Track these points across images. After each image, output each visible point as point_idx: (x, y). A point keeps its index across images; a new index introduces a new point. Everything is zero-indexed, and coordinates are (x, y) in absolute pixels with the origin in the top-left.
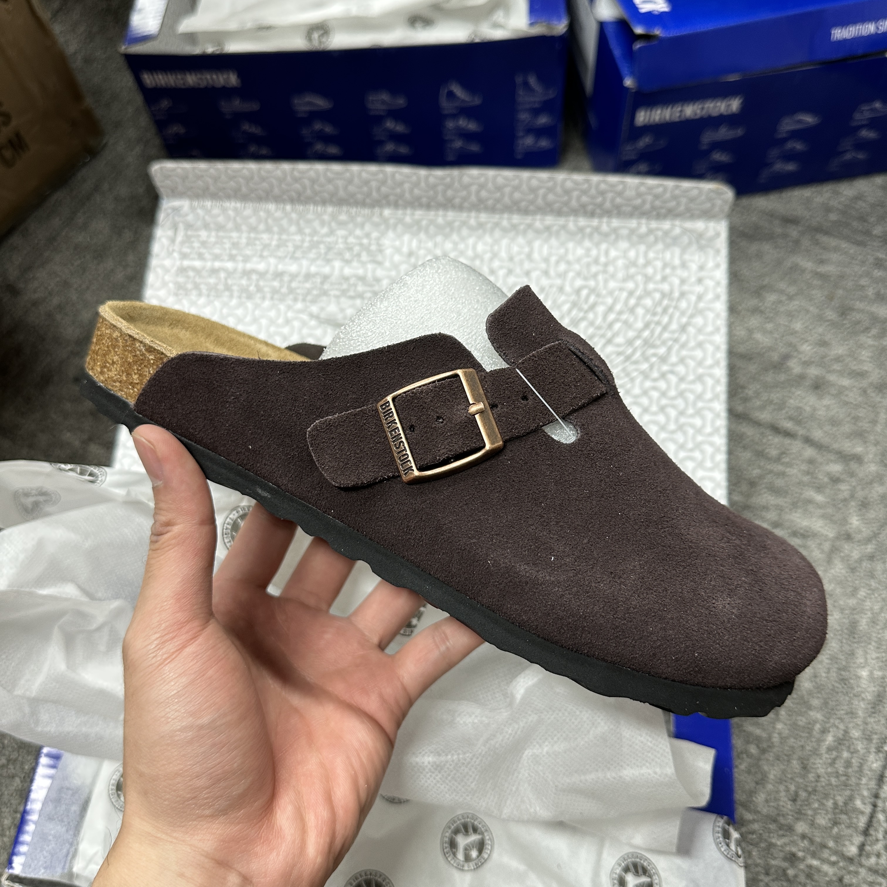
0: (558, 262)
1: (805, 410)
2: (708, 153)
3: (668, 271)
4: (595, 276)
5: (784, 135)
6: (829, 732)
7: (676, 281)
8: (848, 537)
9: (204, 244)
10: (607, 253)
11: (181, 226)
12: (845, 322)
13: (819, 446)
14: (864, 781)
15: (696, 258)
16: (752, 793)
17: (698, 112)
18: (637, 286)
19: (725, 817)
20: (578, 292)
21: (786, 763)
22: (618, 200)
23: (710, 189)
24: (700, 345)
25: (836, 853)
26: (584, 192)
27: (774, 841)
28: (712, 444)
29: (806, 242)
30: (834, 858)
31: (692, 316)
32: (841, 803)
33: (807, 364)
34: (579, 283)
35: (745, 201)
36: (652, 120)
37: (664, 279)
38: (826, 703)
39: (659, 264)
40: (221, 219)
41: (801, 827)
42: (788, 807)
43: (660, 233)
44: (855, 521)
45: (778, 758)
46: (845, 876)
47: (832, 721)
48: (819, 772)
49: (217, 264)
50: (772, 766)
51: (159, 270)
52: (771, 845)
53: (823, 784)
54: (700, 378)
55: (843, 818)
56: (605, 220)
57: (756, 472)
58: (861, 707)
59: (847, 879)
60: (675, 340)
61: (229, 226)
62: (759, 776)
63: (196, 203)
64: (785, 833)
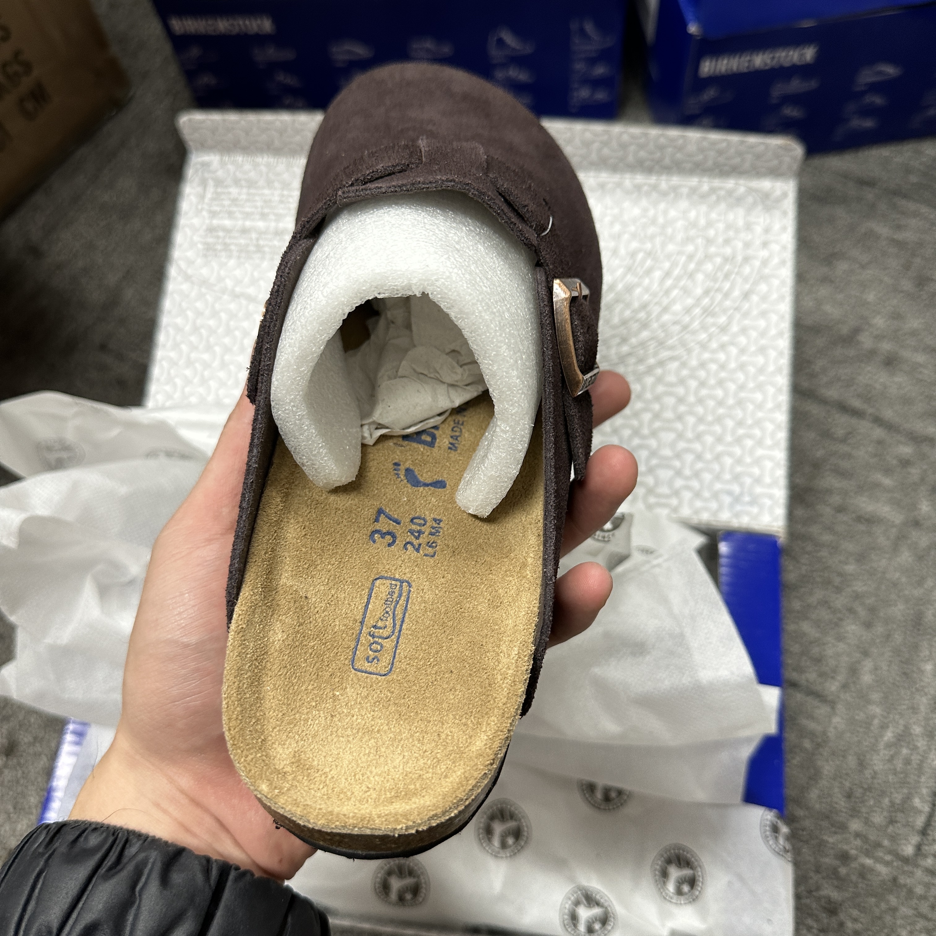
0: (612, 223)
1: (875, 388)
2: (777, 107)
3: (731, 233)
4: (652, 238)
6: (888, 727)
7: (739, 245)
8: (916, 524)
9: (234, 201)
10: (665, 212)
11: (211, 183)
12: (921, 293)
13: (890, 427)
14: (923, 779)
15: (761, 220)
16: (804, 789)
18: (696, 249)
19: (775, 811)
20: (633, 255)
21: (841, 758)
22: (679, 156)
23: (777, 145)
24: (763, 314)
25: (890, 852)
26: (641, 147)
27: (825, 838)
28: (772, 421)
29: (882, 206)
30: (888, 858)
31: (756, 283)
32: (898, 801)
33: (879, 338)
34: (634, 245)
35: (819, 161)
36: (718, 70)
37: (727, 242)
38: (886, 697)
39: (721, 226)
40: (252, 175)
41: (855, 825)
42: (842, 803)
43: (722, 193)
44: (925, 507)
45: (833, 753)
46: (899, 876)
47: (891, 716)
48: (876, 768)
49: (248, 224)
50: (827, 761)
51: (187, 230)
52: (822, 844)
53: (880, 781)
54: (762, 350)
55: (900, 816)
56: (664, 177)
57: (820, 453)
58: (923, 702)
59: (902, 880)
60: (737, 309)
61: (261, 183)
62: (813, 771)
63: (227, 158)
64: (838, 830)
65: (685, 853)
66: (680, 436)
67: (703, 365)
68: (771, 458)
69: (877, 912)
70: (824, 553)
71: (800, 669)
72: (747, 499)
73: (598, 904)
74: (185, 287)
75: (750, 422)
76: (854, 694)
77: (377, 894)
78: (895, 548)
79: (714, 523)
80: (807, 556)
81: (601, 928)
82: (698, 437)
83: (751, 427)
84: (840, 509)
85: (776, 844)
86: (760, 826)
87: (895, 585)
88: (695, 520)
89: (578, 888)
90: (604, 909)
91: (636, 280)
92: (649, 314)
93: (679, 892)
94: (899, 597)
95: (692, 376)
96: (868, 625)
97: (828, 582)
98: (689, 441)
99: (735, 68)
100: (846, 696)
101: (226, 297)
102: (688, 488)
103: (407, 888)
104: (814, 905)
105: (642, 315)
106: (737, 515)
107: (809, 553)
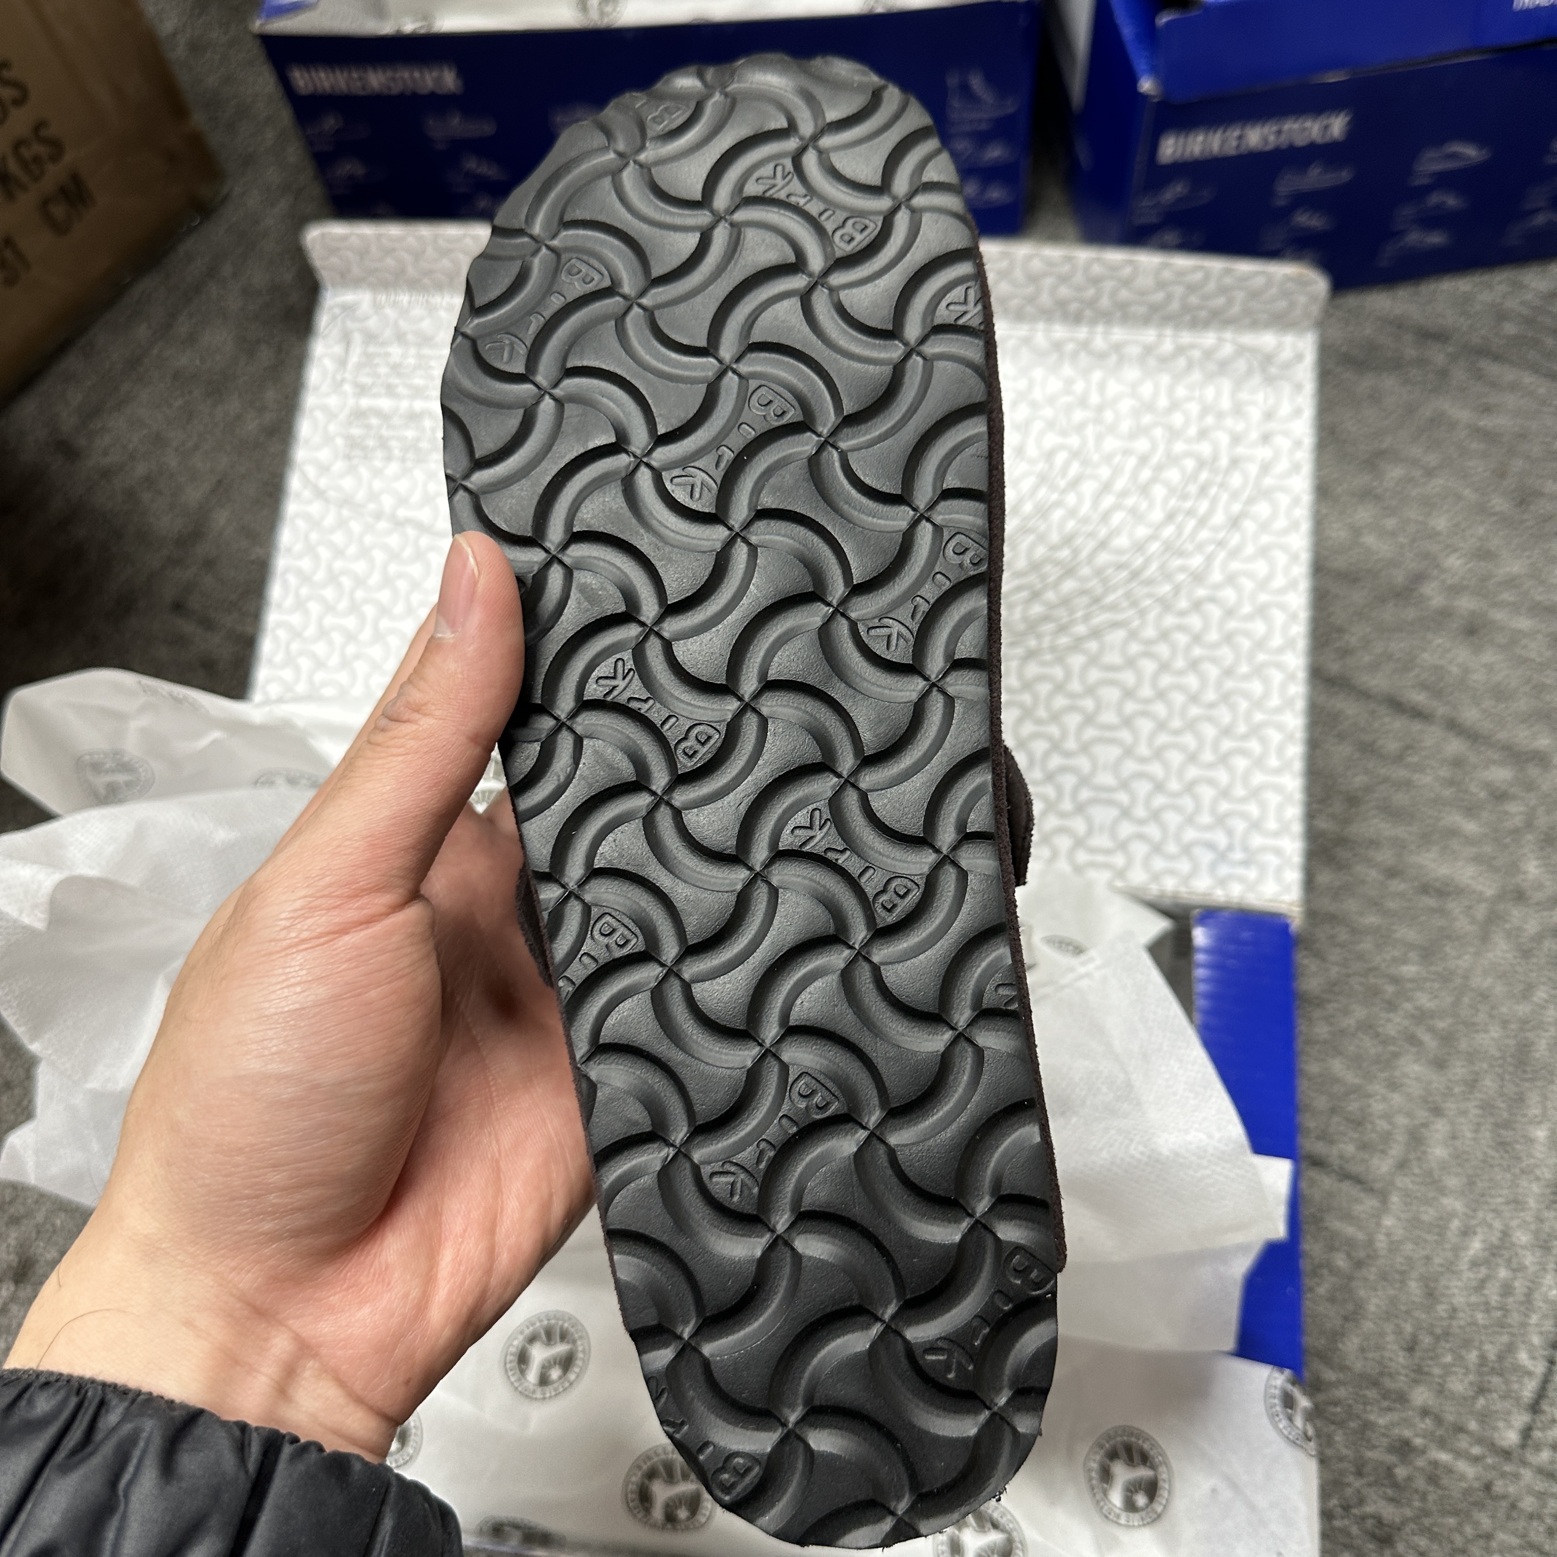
1: (1449, 672)
2: (1286, 212)
3: (1210, 420)
4: (1080, 428)
5: (1425, 181)
6: (1475, 1233)
7: (1224, 439)
8: (1520, 896)
9: (396, 368)
10: (1102, 386)
11: (357, 338)
12: (1525, 517)
13: (1472, 736)
14: (1534, 1319)
15: (1260, 397)
16: (1336, 1336)
17: (1272, 138)
18: (1154, 447)
19: (1288, 1372)
20: (1050, 456)
21: (1397, 1285)
22: (1124, 294)
23: (1287, 275)
24: (1264, 552)
25: (1480, 1441)
26: (1064, 279)
27: (1372, 1417)
28: (1280, 727)
29: (1459, 374)
30: (1476, 1450)
31: (1250, 501)
32: (1492, 1356)
33: (1455, 590)
34: (1051, 440)
35: (1352, 300)
37: (1203, 434)
38: (1471, 1183)
39: (1194, 408)
40: (426, 325)
41: (1421, 1396)
42: (1400, 1360)
43: (1196, 354)
44: (1532, 869)
45: (1384, 1276)
46: (1496, 1481)
47: (1480, 1215)
48: (1455, 1301)
49: (417, 405)
50: (1374, 1289)
51: (319, 415)
52: (1367, 1426)
53: (1462, 1323)
54: (1262, 611)
55: (1496, 1382)
56: (1099, 329)
57: (1360, 780)
58: (1533, 1192)
59: (1499, 1487)
60: (1219, 544)
61: (440, 337)
62: (1350, 1307)
63: (384, 298)
64: (1392, 1405)
65: (1140, 1442)
66: (1129, 752)
67: (1164, 636)
68: (1278, 789)
69: (1459, 1540)
70: (1367, 945)
71: (1328, 1138)
72: (1238, 855)
73: (995, 1526)
74: (315, 508)
75: (1243, 729)
76: (1418, 1179)
77: (630, 1510)
78: (1484, 937)
79: (1185, 895)
80: (1339, 950)
82: (1158, 754)
83: (1245, 737)
84: (1392, 873)
87: (1484, 996)
88: (1154, 890)
91: (1055, 497)
92: (1076, 552)
93: (1130, 1506)
94: (1492, 1017)
95: (1148, 654)
96: (1440, 1064)
97: (1374, 993)
98: (1143, 760)
100: (1403, 1181)
101: (382, 525)
102: (1141, 837)
104: (1355, 1530)
105: (1065, 553)
106: (1223, 882)
107: (1342, 946)
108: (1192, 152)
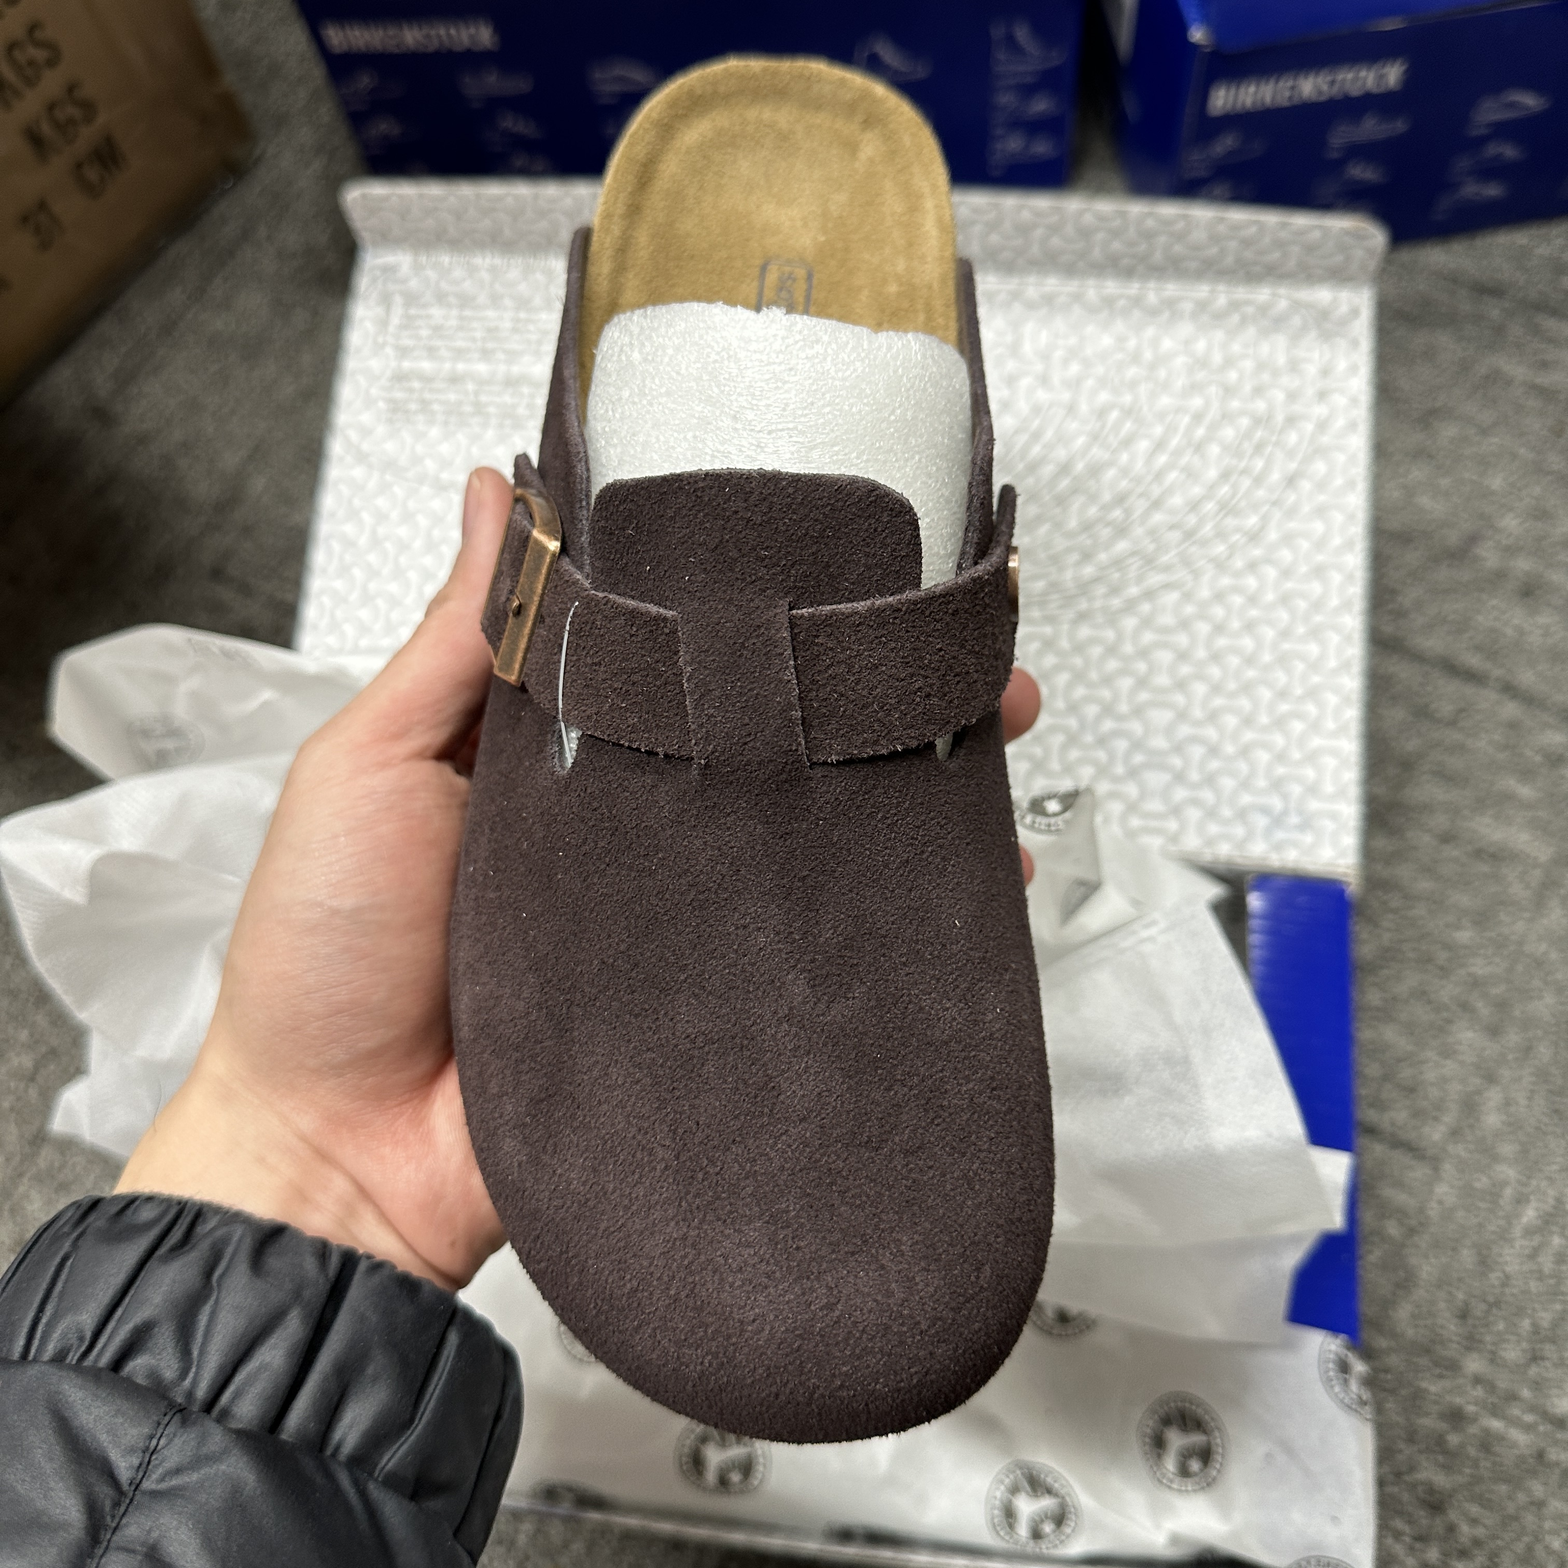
0: (1066, 362)
1: (1504, 635)
2: (1339, 165)
3: (1266, 377)
4: (1133, 385)
5: (1483, 131)
6: (1528, 1201)
7: (1279, 396)
9: (437, 330)
10: (1155, 343)
11: (398, 300)
13: (1529, 700)
15: (1316, 355)
16: (1388, 1304)
17: (1325, 88)
18: (1208, 404)
20: (1102, 413)
21: (1450, 1253)
22: (1178, 248)
23: (1344, 229)
24: (1321, 511)
25: (1532, 1409)
26: (1115, 234)
27: (1424, 1385)
28: (1336, 690)
29: (1516, 330)
30: (1529, 1418)
31: (1307, 460)
32: (1545, 1324)
33: (1511, 550)
34: (1104, 397)
35: (1407, 255)
37: (1258, 391)
38: (1525, 1151)
39: (1248, 365)
40: (468, 286)
41: (1474, 1364)
42: (1452, 1328)
43: (1250, 310)
45: (1437, 1244)
46: (1548, 1449)
47: (1534, 1182)
48: (1508, 1269)
49: (461, 367)
50: (1426, 1257)
51: (360, 378)
52: (1418, 1395)
53: (1515, 1291)
54: (1319, 572)
55: (1549, 1350)
56: (1152, 284)
57: (1412, 745)
59: (1553, 1455)
60: (1275, 503)
61: (482, 299)
62: (1402, 1274)
63: (424, 258)
64: (1445, 1373)
66: (1182, 716)
67: (1219, 597)
68: (1335, 753)
69: (1511, 1508)
70: (1420, 911)
71: (1379, 1105)
72: (1294, 820)
73: (1049, 1491)
74: (358, 472)
75: (1299, 691)
76: (1472, 1147)
77: (683, 1472)
78: (1539, 903)
79: (1240, 861)
80: (1391, 916)
81: (1054, 1531)
82: (1213, 717)
83: (1300, 700)
84: (1447, 838)
85: (1345, 1392)
86: (1319, 1361)
87: (1539, 963)
88: (1207, 856)
89: (1017, 1465)
90: (1060, 1500)
91: (1106, 456)
92: (1128, 512)
93: (1184, 1472)
94: (1546, 984)
95: (1202, 616)
96: (1494, 1031)
97: (1427, 960)
98: (1198, 724)
99: (1268, 100)
100: (1459, 1150)
101: (425, 490)
102: (1196, 802)
103: (733, 1464)
104: (1406, 1497)
105: (1117, 514)
106: (1279, 847)
107: (1395, 911)
108: (1243, 104)
